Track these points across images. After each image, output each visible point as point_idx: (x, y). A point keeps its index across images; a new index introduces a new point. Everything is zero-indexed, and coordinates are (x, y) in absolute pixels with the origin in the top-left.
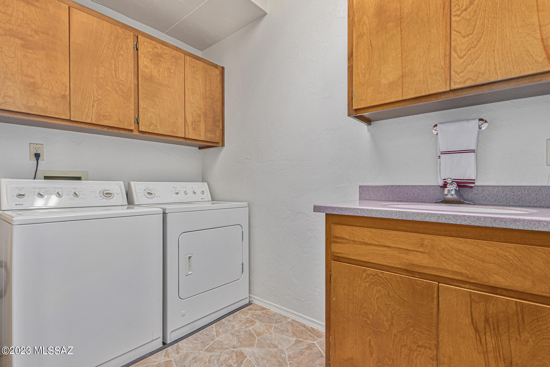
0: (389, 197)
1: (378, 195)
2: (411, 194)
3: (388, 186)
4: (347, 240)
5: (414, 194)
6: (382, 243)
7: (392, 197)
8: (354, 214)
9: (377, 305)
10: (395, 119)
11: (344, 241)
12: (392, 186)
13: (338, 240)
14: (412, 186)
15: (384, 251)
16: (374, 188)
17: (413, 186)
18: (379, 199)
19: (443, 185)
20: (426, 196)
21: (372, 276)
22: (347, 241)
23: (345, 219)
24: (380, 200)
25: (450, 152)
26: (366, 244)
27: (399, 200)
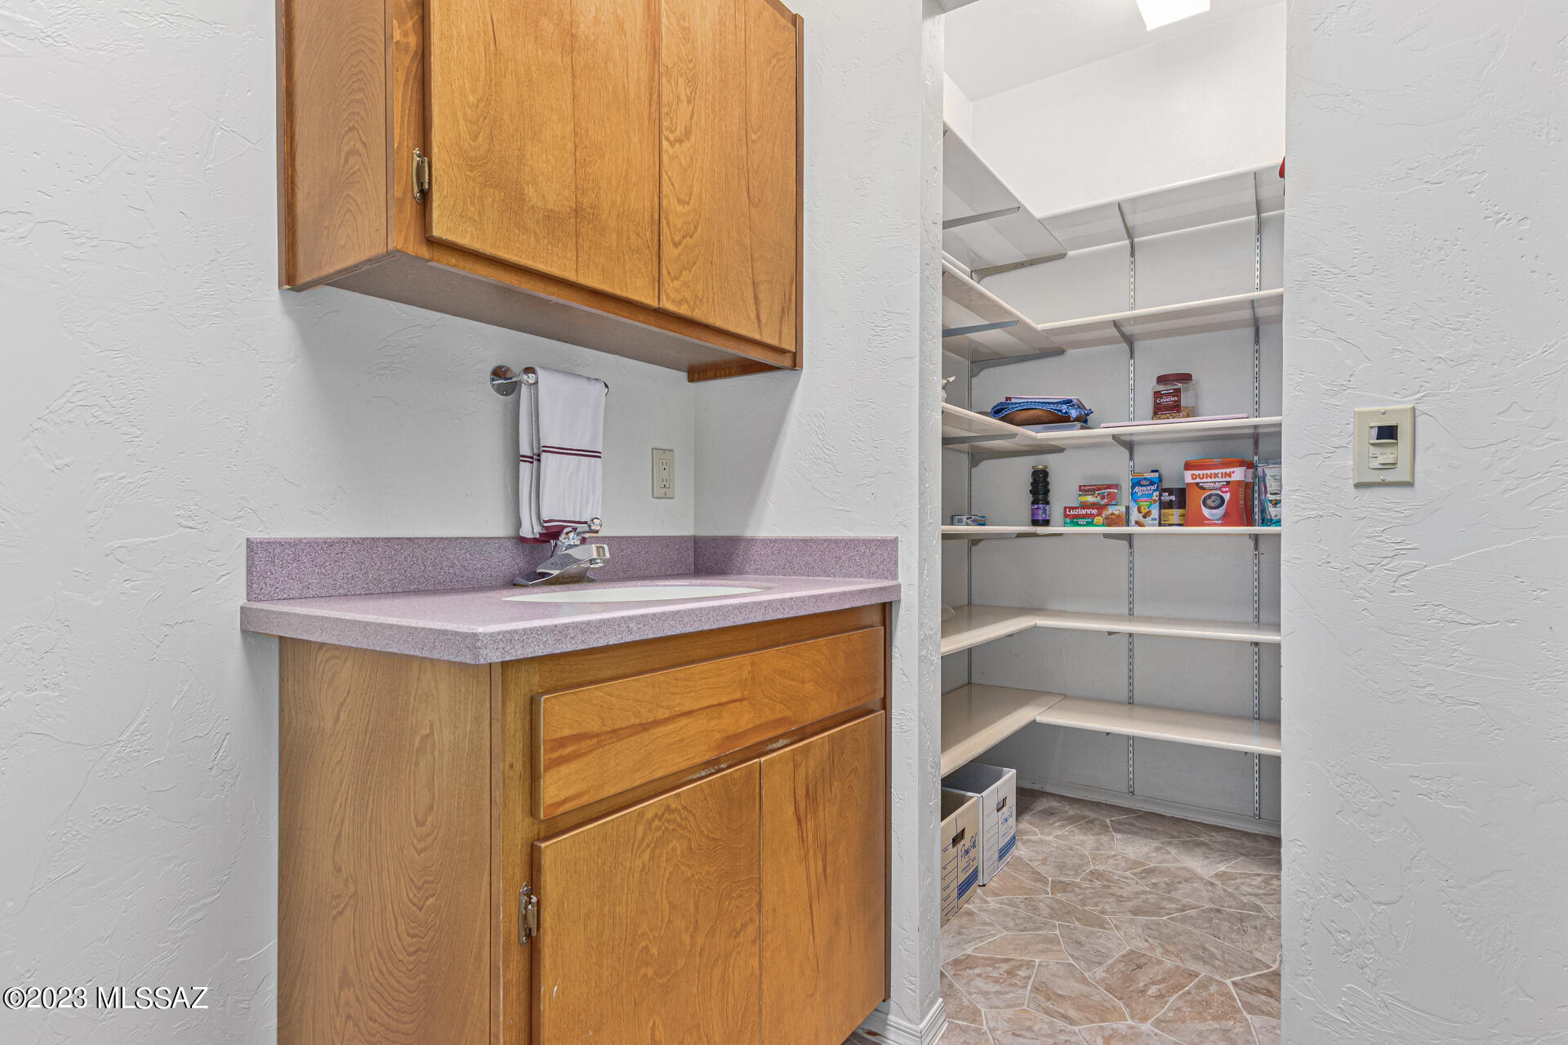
0: (380, 581)
1: (339, 577)
2: (444, 565)
3: (374, 540)
4: (597, 735)
5: (453, 565)
6: (677, 709)
7: (390, 580)
8: (622, 638)
9: (669, 899)
10: (388, 302)
11: (585, 745)
12: (389, 539)
13: (569, 749)
14: (446, 539)
15: (682, 728)
16: (322, 549)
17: (450, 539)
18: (341, 591)
19: (538, 536)
20: (482, 569)
21: (657, 822)
22: (595, 740)
23: (572, 663)
24: (346, 595)
25: (571, 449)
26: (645, 727)
27: (412, 587)
